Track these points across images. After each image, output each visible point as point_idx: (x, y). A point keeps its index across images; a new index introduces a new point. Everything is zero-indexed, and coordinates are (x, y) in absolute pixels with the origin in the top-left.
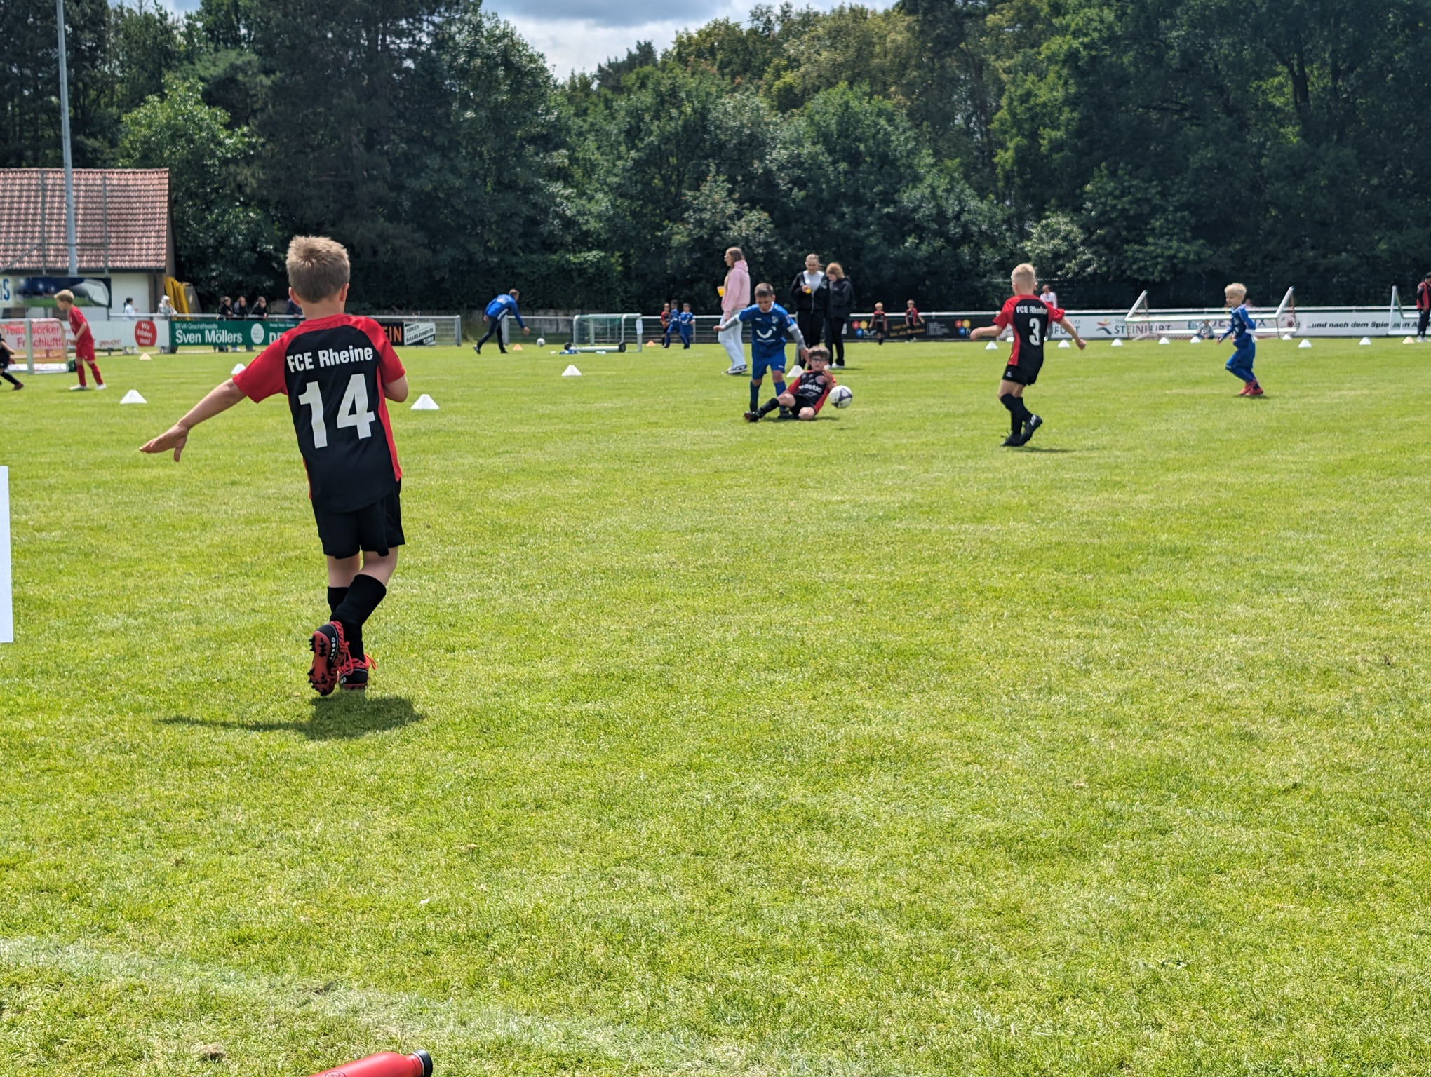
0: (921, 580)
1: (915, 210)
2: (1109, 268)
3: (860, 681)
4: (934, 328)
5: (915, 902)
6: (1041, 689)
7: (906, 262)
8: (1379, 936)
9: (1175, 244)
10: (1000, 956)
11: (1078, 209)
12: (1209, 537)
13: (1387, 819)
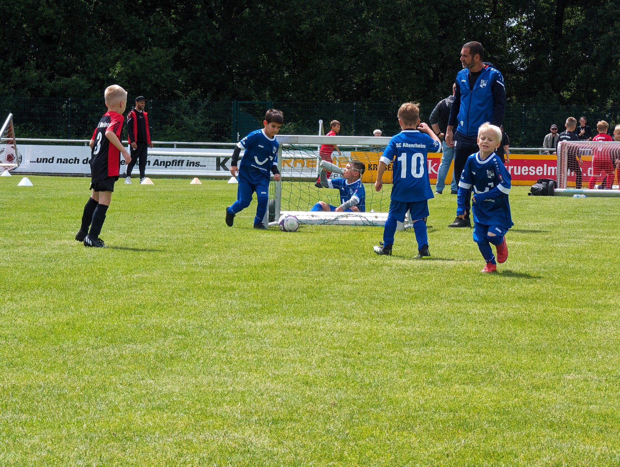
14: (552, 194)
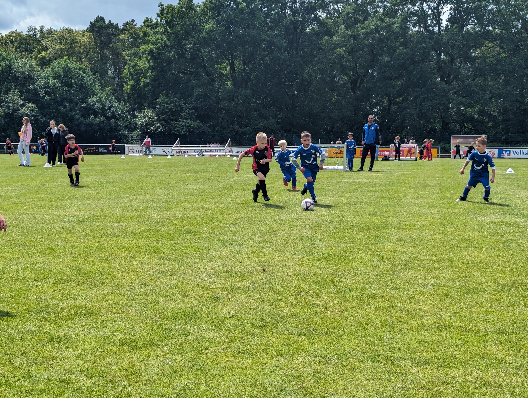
0: (96, 245)
1: (94, 105)
2: (166, 129)
3: (72, 284)
4: (101, 150)
5: (93, 368)
6: (142, 284)
7: (90, 125)
8: (262, 368)
9: (189, 122)
10: (126, 386)
11: (154, 108)
12: (203, 227)
13: (264, 326)
14: (388, 160)
